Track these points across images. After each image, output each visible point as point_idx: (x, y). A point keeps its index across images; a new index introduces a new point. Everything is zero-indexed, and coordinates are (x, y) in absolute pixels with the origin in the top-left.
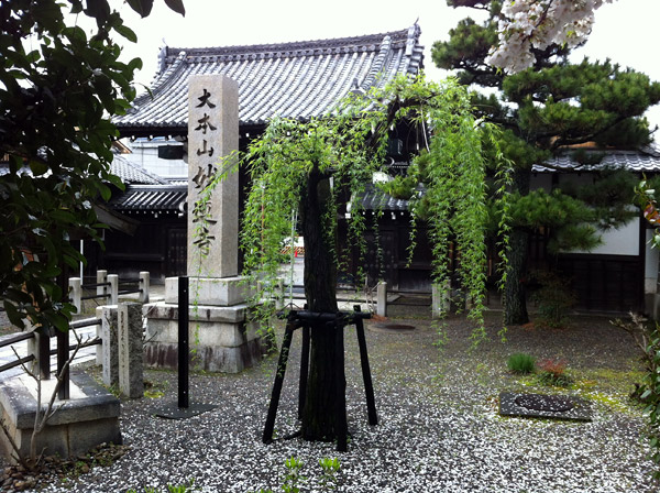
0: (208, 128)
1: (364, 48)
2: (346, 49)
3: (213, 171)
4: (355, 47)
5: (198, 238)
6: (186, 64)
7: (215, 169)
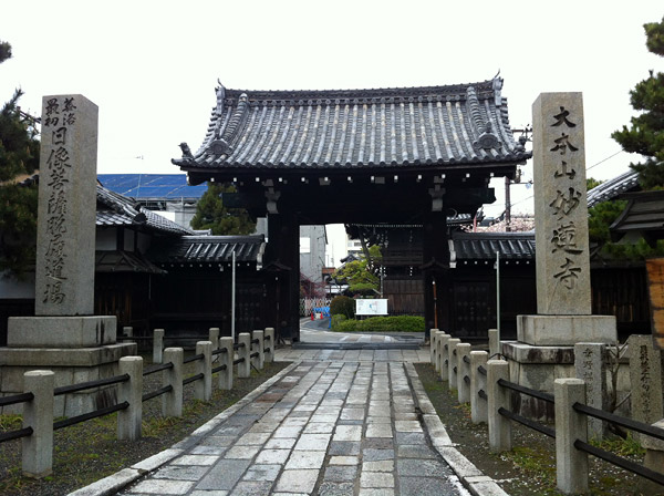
0: (568, 148)
1: (448, 98)
2: (430, 98)
3: (575, 195)
4: (439, 97)
5: (560, 270)
6: (250, 107)
7: (578, 193)
